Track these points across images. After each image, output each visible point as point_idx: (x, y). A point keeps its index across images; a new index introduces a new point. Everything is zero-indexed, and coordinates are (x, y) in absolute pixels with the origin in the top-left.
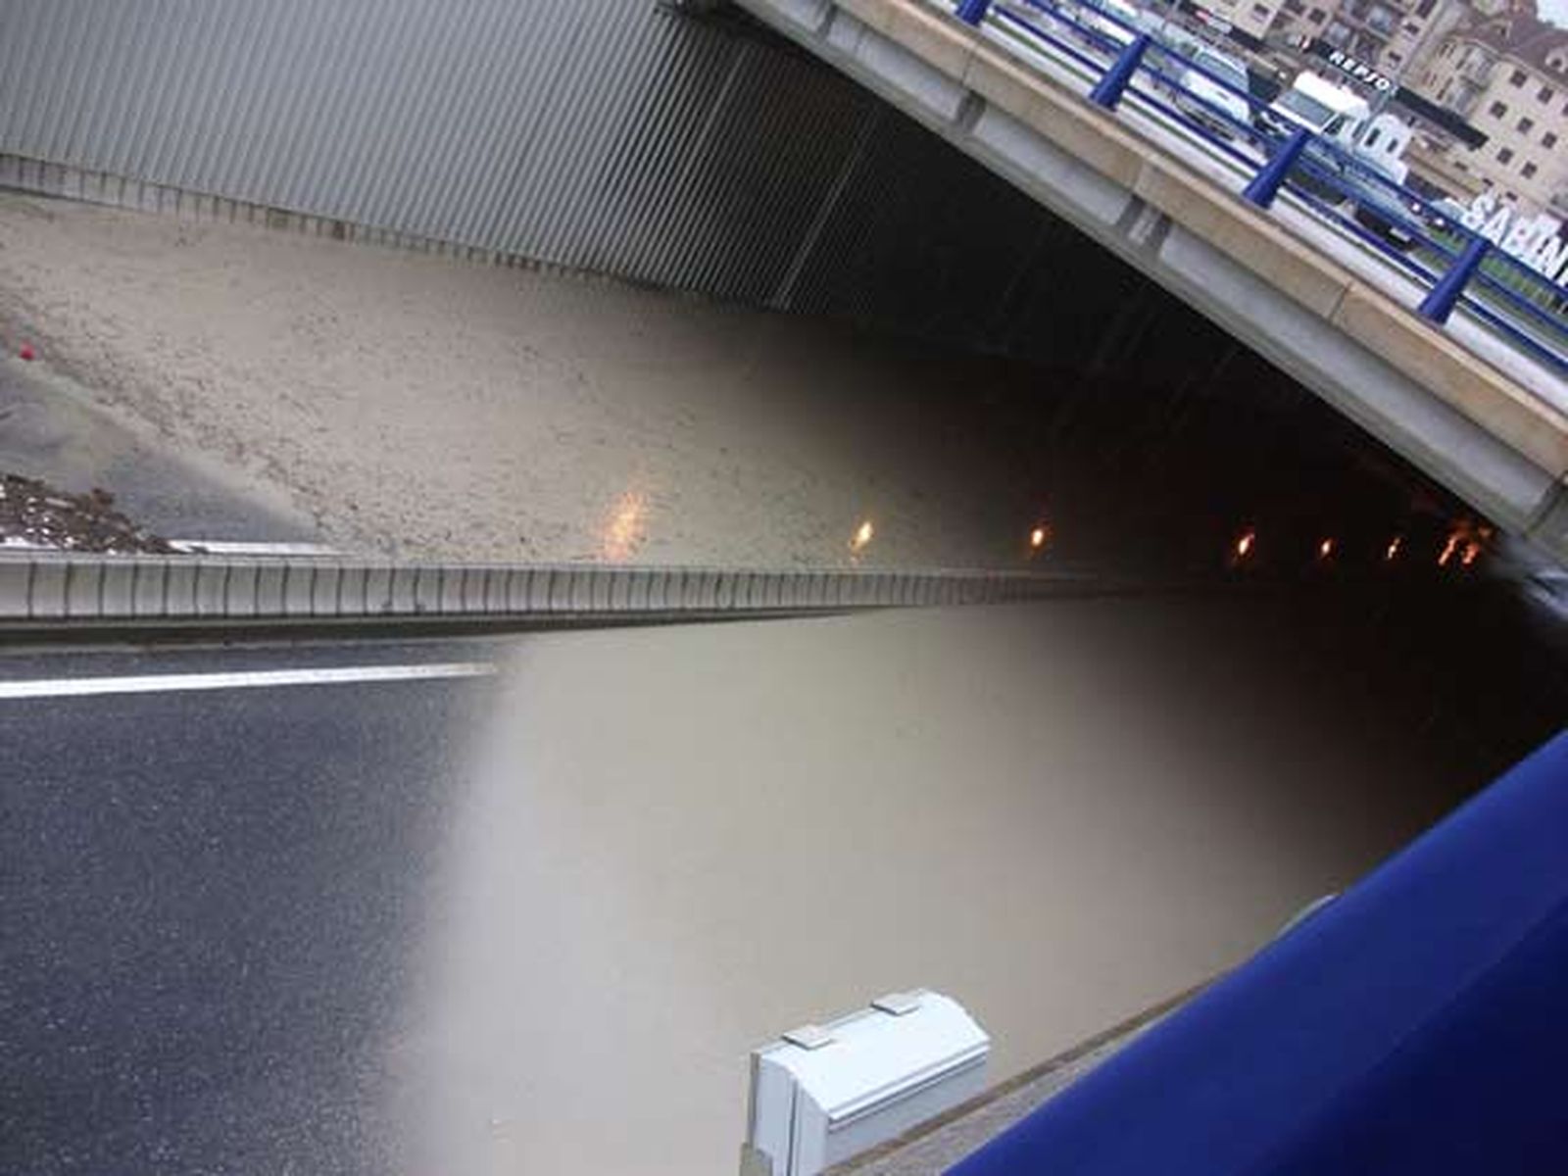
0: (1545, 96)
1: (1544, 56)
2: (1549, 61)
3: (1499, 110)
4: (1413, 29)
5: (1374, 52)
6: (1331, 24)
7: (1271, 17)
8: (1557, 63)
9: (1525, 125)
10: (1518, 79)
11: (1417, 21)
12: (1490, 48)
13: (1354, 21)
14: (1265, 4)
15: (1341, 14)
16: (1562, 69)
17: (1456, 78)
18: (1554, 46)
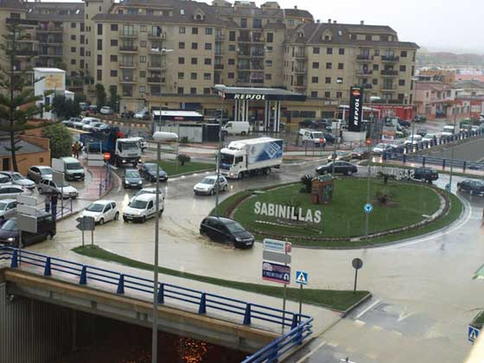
0: (330, 51)
1: (321, 37)
2: (323, 38)
3: (316, 65)
4: (270, 48)
5: (261, 64)
6: (238, 62)
7: (212, 76)
8: (327, 37)
9: (329, 66)
10: (316, 51)
11: (269, 45)
12: (299, 44)
13: (247, 57)
14: (208, 72)
15: (240, 56)
16: (330, 39)
17: (295, 61)
18: (322, 32)
